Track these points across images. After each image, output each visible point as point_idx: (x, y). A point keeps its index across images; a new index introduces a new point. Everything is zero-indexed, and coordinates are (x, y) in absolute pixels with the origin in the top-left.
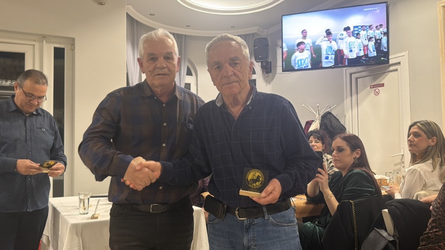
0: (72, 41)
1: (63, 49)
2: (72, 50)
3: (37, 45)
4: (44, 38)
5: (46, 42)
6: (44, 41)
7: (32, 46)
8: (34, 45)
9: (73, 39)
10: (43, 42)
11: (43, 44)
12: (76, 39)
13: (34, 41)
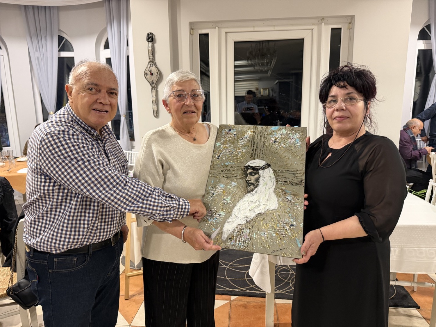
0: (351, 19)
1: (340, 29)
2: (349, 29)
3: (315, 28)
4: (323, 20)
5: (326, 24)
6: (323, 24)
7: (311, 30)
8: (313, 29)
9: (352, 17)
10: (321, 24)
11: (321, 27)
12: (355, 16)
13: (313, 24)
